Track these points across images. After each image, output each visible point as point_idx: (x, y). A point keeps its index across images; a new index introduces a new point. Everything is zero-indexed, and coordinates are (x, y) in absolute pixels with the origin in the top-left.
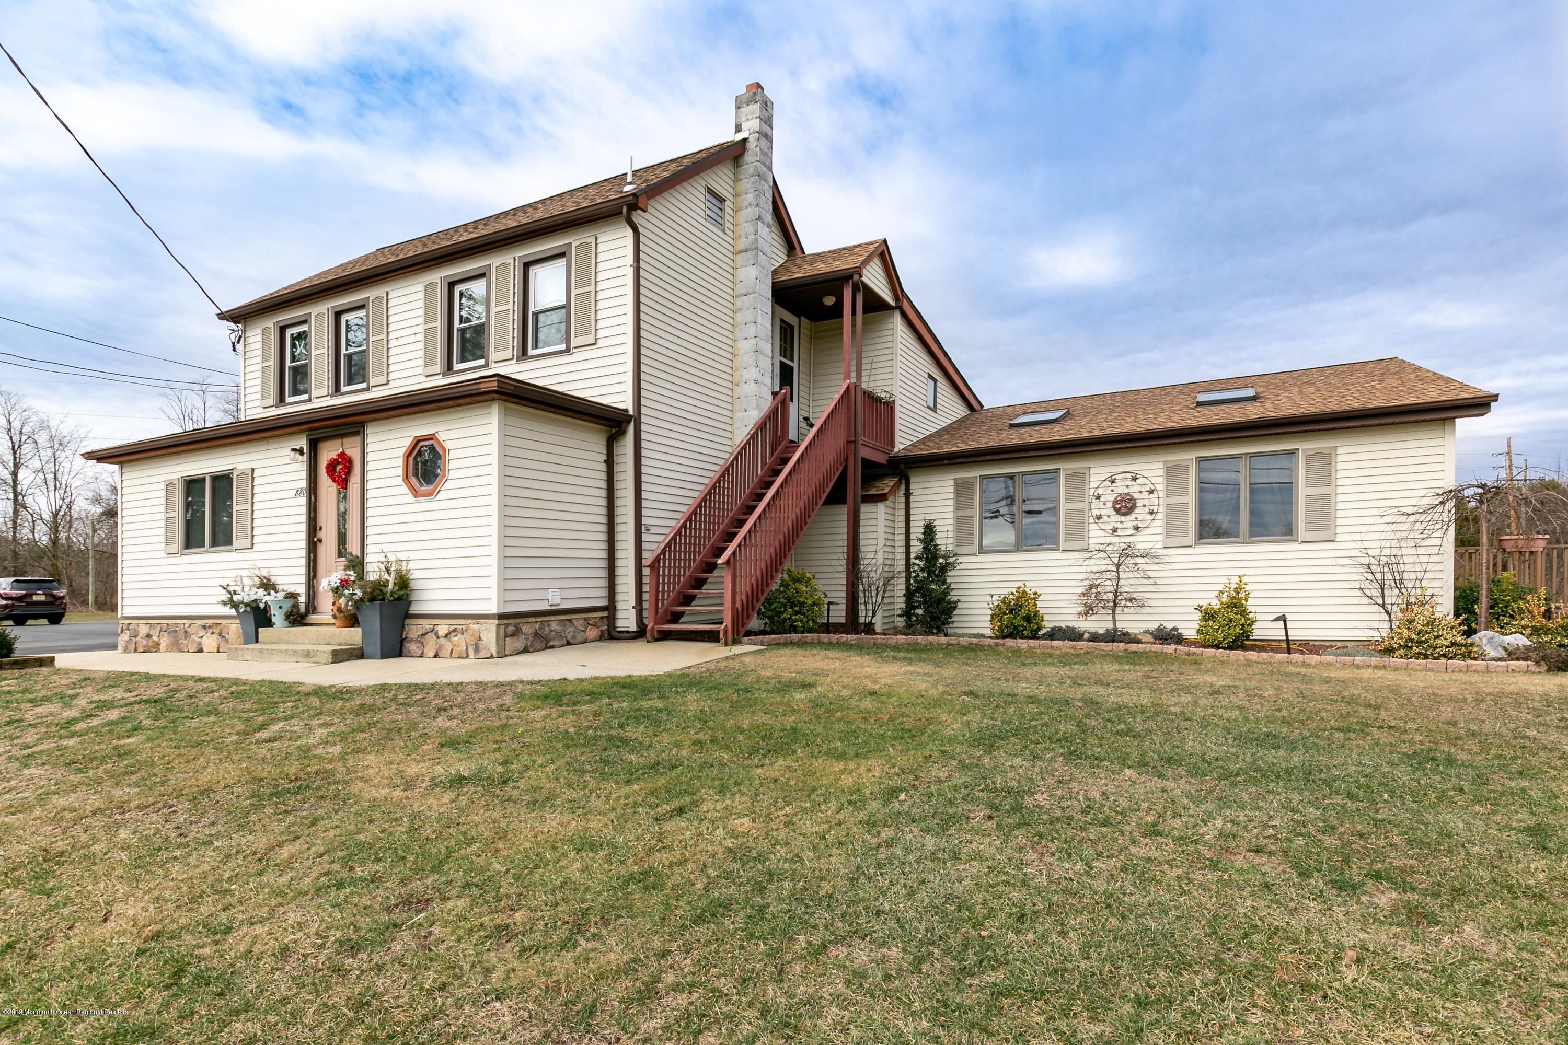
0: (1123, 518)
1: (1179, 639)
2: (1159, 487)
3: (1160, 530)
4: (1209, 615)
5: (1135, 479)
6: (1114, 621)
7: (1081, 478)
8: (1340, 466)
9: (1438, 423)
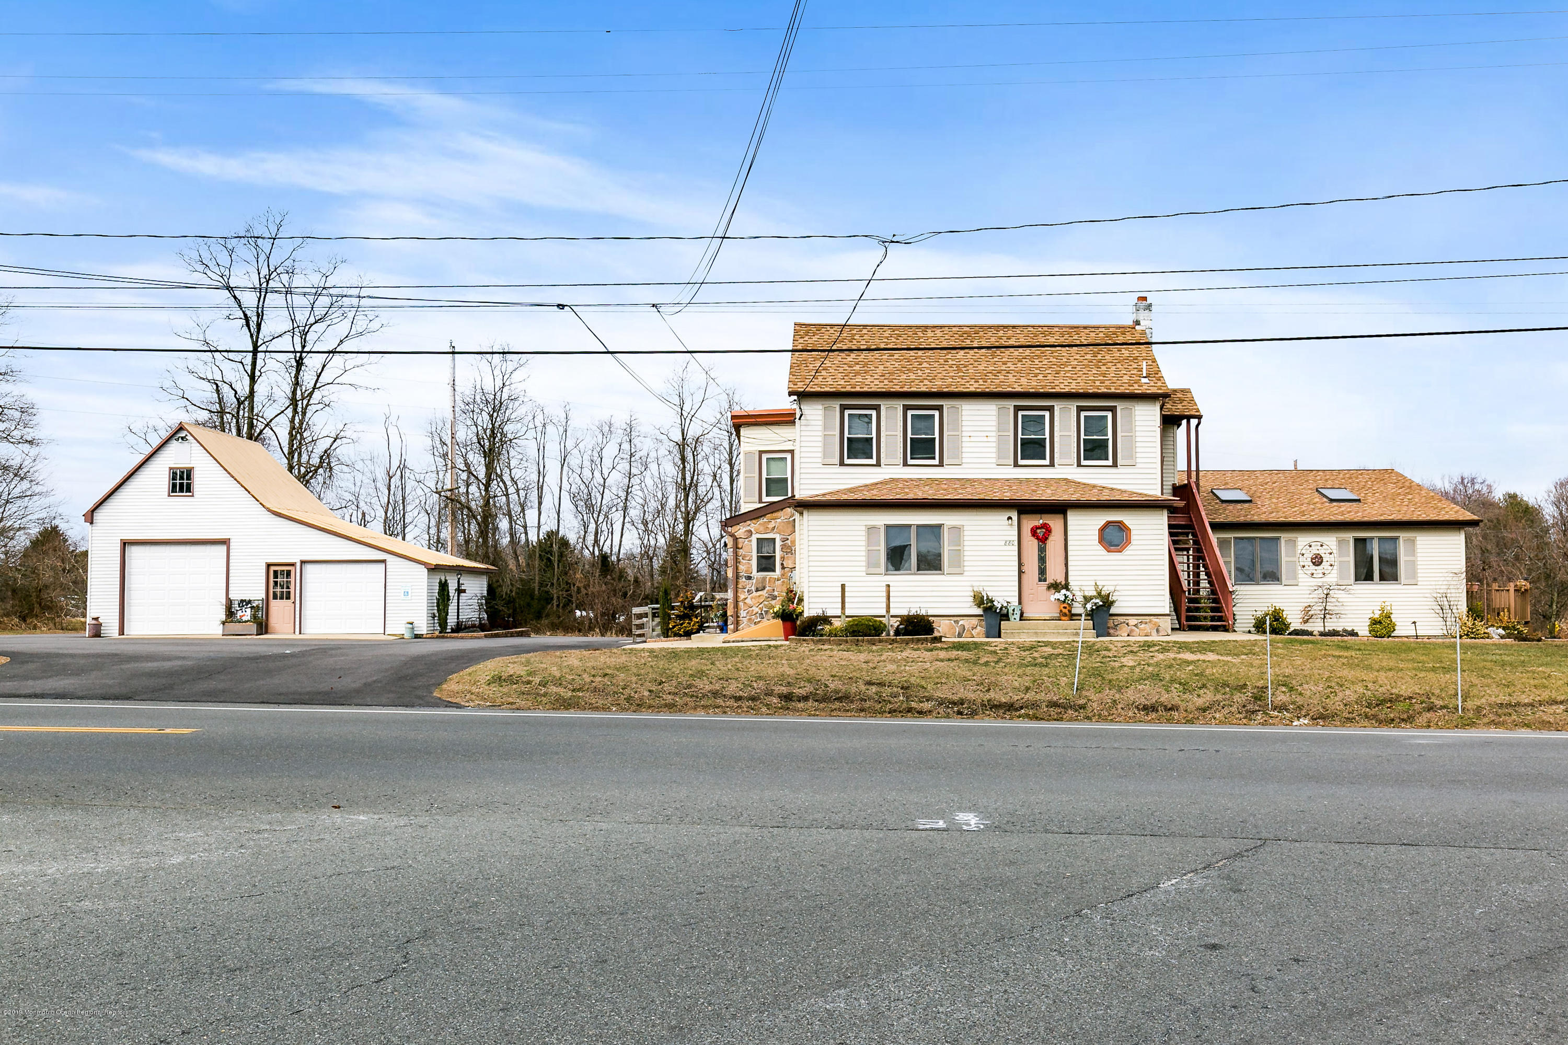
0: (1316, 568)
1: (1356, 635)
2: (1335, 551)
3: (1336, 575)
4: (1374, 622)
5: (1322, 546)
6: (1324, 626)
7: (1294, 542)
8: (1418, 546)
9: (1459, 529)
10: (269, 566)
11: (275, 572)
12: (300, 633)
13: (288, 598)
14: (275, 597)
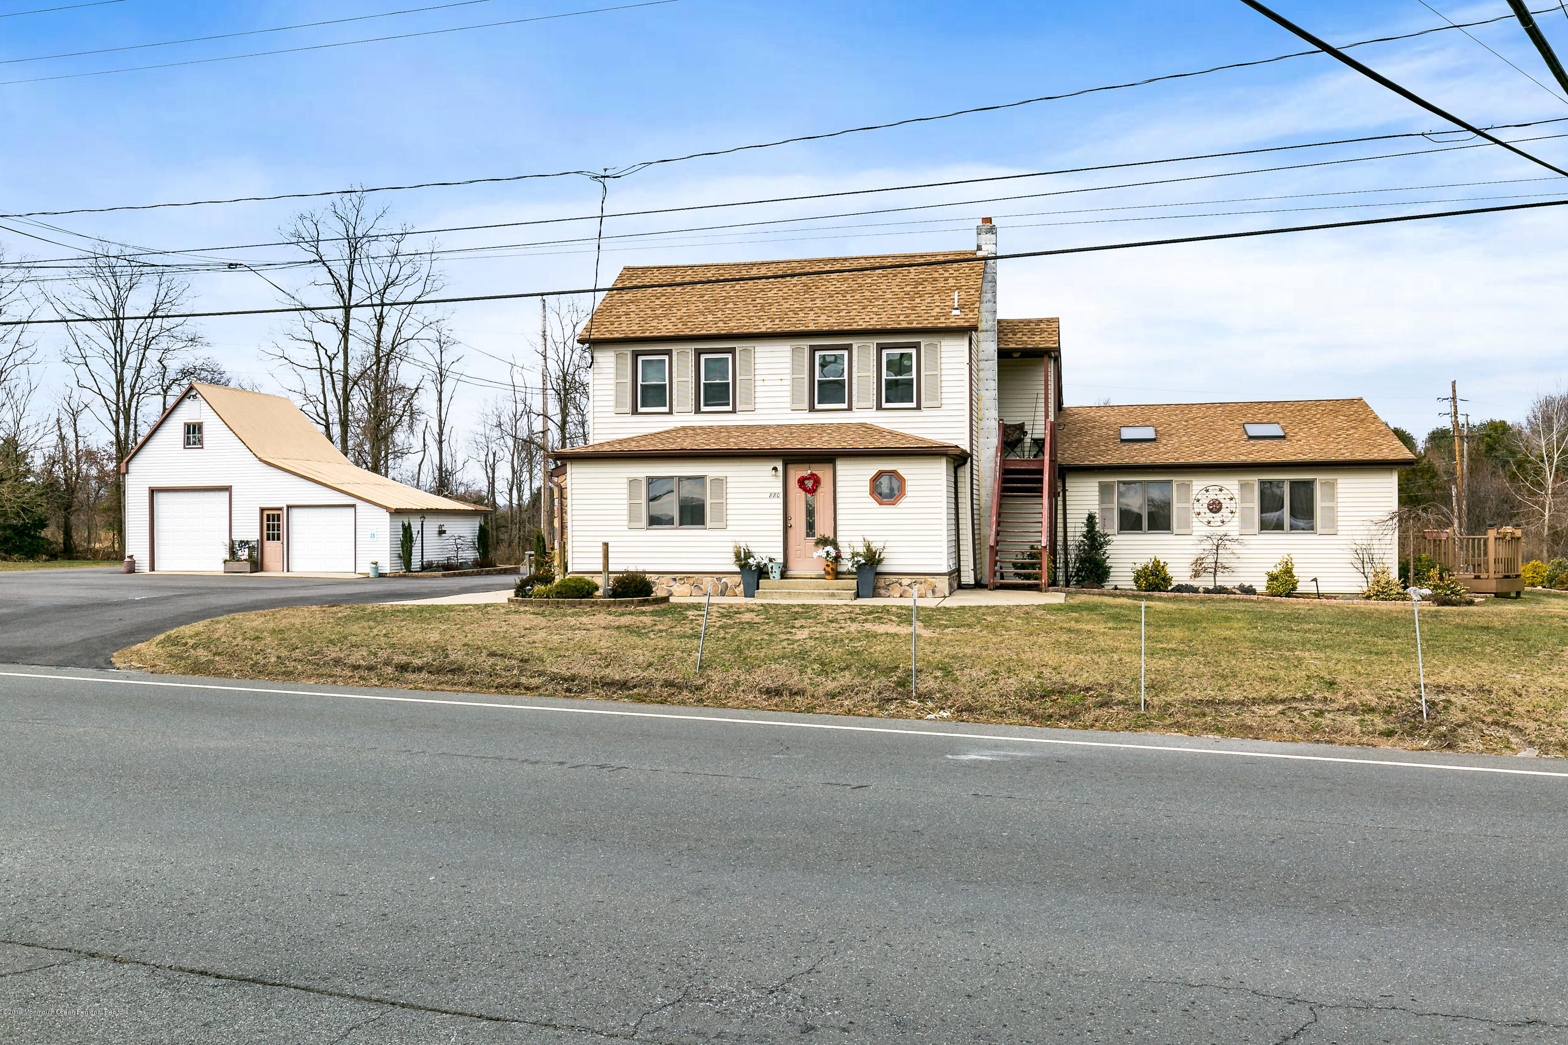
0: (1214, 515)
1: (1253, 592)
2: (1236, 496)
3: (1237, 524)
4: (1273, 578)
5: (1221, 490)
6: (1215, 581)
7: (1188, 486)
8: (1339, 490)
9: (1392, 470)
10: (262, 510)
11: (268, 516)
12: (288, 571)
13: (279, 539)
14: (268, 539)
